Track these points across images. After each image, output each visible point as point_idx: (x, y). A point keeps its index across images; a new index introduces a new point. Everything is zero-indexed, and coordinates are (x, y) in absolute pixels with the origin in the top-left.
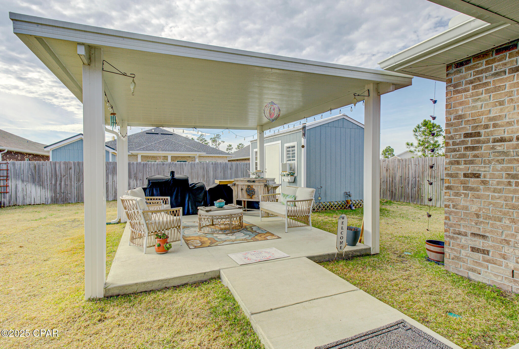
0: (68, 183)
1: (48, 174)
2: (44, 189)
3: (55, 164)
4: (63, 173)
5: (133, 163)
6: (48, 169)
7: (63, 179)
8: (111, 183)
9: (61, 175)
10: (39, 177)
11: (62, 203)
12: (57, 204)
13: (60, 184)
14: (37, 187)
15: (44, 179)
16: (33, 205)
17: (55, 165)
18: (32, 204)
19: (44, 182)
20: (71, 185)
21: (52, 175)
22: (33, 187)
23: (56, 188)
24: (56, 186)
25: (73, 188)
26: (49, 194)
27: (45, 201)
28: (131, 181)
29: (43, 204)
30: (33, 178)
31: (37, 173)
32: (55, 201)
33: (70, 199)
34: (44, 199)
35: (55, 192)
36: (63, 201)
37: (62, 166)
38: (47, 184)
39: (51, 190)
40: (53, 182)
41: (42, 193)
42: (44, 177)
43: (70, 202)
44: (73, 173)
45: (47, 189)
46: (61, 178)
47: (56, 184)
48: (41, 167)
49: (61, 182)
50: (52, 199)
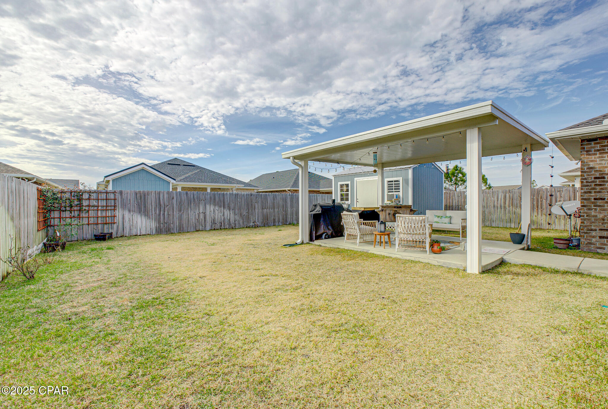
0: (171, 213)
1: (153, 204)
2: (149, 219)
3: (159, 193)
4: (166, 203)
5: (227, 194)
6: (153, 198)
7: (166, 209)
8: (209, 213)
9: (164, 205)
10: (145, 207)
11: (166, 233)
12: (161, 234)
13: (164, 214)
14: (143, 217)
15: (149, 209)
16: (140, 235)
17: (159, 195)
18: (138, 235)
19: (149, 212)
20: (173, 215)
21: (156, 205)
22: (139, 216)
23: (160, 218)
24: (160, 216)
25: (175, 218)
26: (152, 225)
27: (149, 231)
28: (225, 211)
29: (148, 234)
30: (139, 208)
31: (143, 203)
32: (159, 231)
33: (173, 229)
34: (149, 229)
35: (159, 222)
36: (167, 231)
37: (166, 196)
38: (152, 214)
39: (155, 220)
40: (158, 212)
41: (147, 223)
42: (149, 206)
43: (173, 232)
44: (175, 203)
45: (152, 219)
46: (164, 207)
47: (160, 214)
48: (147, 196)
49: (164, 212)
50: (156, 229)
